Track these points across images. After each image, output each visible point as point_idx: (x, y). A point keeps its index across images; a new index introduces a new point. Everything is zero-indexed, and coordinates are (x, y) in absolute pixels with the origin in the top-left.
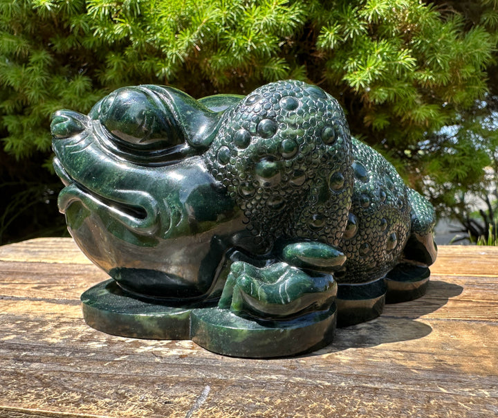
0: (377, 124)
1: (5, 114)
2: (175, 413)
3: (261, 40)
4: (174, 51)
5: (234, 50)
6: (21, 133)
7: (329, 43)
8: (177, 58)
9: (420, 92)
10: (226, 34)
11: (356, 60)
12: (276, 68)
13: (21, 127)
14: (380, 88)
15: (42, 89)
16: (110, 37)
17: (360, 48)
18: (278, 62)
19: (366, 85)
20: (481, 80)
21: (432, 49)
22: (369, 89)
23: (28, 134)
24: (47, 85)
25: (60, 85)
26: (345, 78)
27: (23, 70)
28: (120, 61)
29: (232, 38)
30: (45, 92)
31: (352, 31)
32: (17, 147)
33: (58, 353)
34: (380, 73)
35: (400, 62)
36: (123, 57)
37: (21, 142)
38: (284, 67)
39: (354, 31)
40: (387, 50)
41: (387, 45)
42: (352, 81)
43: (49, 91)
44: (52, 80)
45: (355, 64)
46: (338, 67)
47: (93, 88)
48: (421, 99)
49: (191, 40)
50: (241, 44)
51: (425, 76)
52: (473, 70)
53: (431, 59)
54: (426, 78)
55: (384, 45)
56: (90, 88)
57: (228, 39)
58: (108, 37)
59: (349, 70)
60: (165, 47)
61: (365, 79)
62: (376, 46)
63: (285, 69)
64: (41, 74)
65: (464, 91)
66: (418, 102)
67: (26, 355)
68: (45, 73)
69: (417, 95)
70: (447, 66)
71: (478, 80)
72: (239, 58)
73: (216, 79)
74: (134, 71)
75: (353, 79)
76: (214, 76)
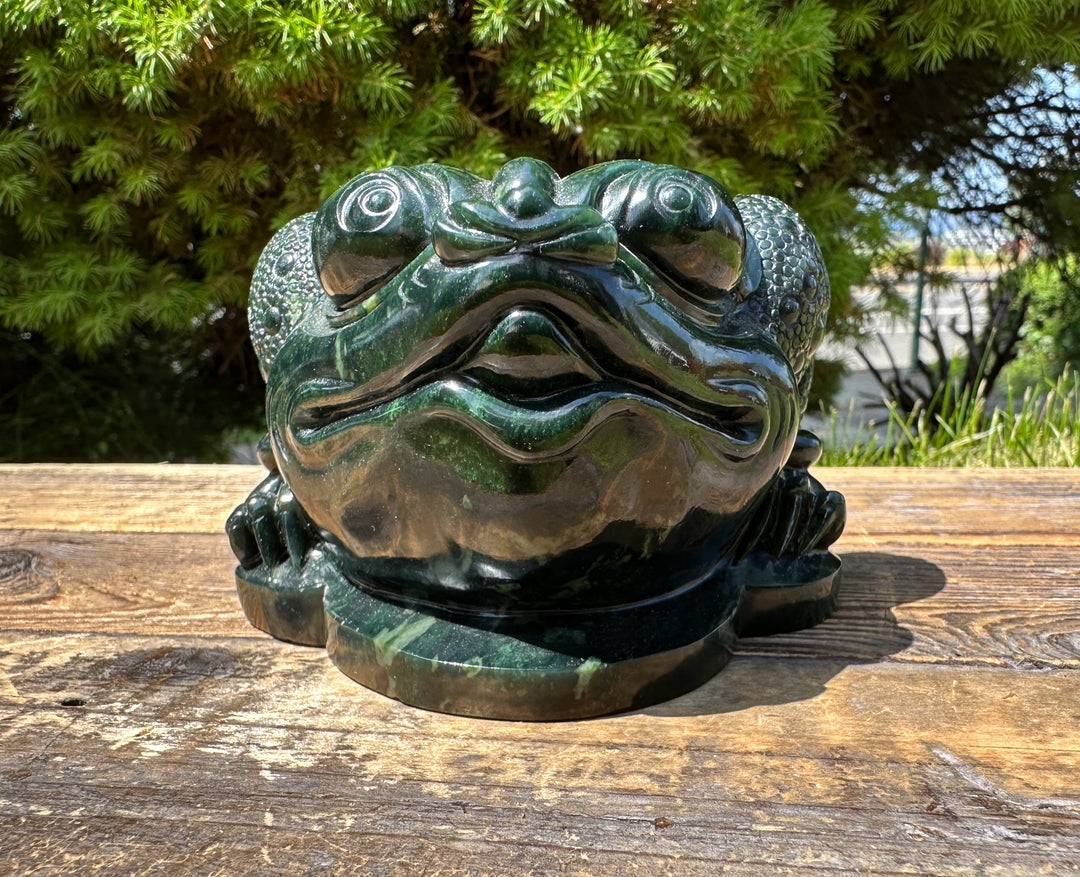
3: (344, 26)
4: (151, 49)
5: (286, 47)
7: (494, 31)
8: (159, 65)
9: (697, 132)
10: (268, 13)
11: (552, 67)
12: (385, 85)
14: (604, 125)
16: (17, 18)
17: (560, 41)
18: (388, 72)
19: (573, 120)
20: (825, 107)
21: (712, 43)
22: (579, 129)
26: (532, 106)
28: (47, 69)
29: (282, 22)
31: (539, 8)
34: (600, 95)
35: (642, 73)
36: (54, 61)
38: (401, 82)
39: (543, 7)
40: (612, 47)
41: (611, 36)
42: (546, 111)
45: (550, 74)
46: (518, 81)
48: (700, 150)
49: (188, 27)
50: (300, 35)
51: (701, 101)
52: (798, 88)
53: (712, 65)
54: (702, 105)
55: (606, 36)
57: (271, 23)
58: (13, 18)
59: (539, 90)
60: (131, 42)
61: (570, 108)
62: (589, 38)
63: (403, 87)
65: (794, 129)
66: (693, 154)
69: (690, 140)
70: (745, 79)
71: (819, 108)
72: (298, 63)
73: (259, 108)
74: (85, 90)
75: (547, 107)
76: (256, 101)
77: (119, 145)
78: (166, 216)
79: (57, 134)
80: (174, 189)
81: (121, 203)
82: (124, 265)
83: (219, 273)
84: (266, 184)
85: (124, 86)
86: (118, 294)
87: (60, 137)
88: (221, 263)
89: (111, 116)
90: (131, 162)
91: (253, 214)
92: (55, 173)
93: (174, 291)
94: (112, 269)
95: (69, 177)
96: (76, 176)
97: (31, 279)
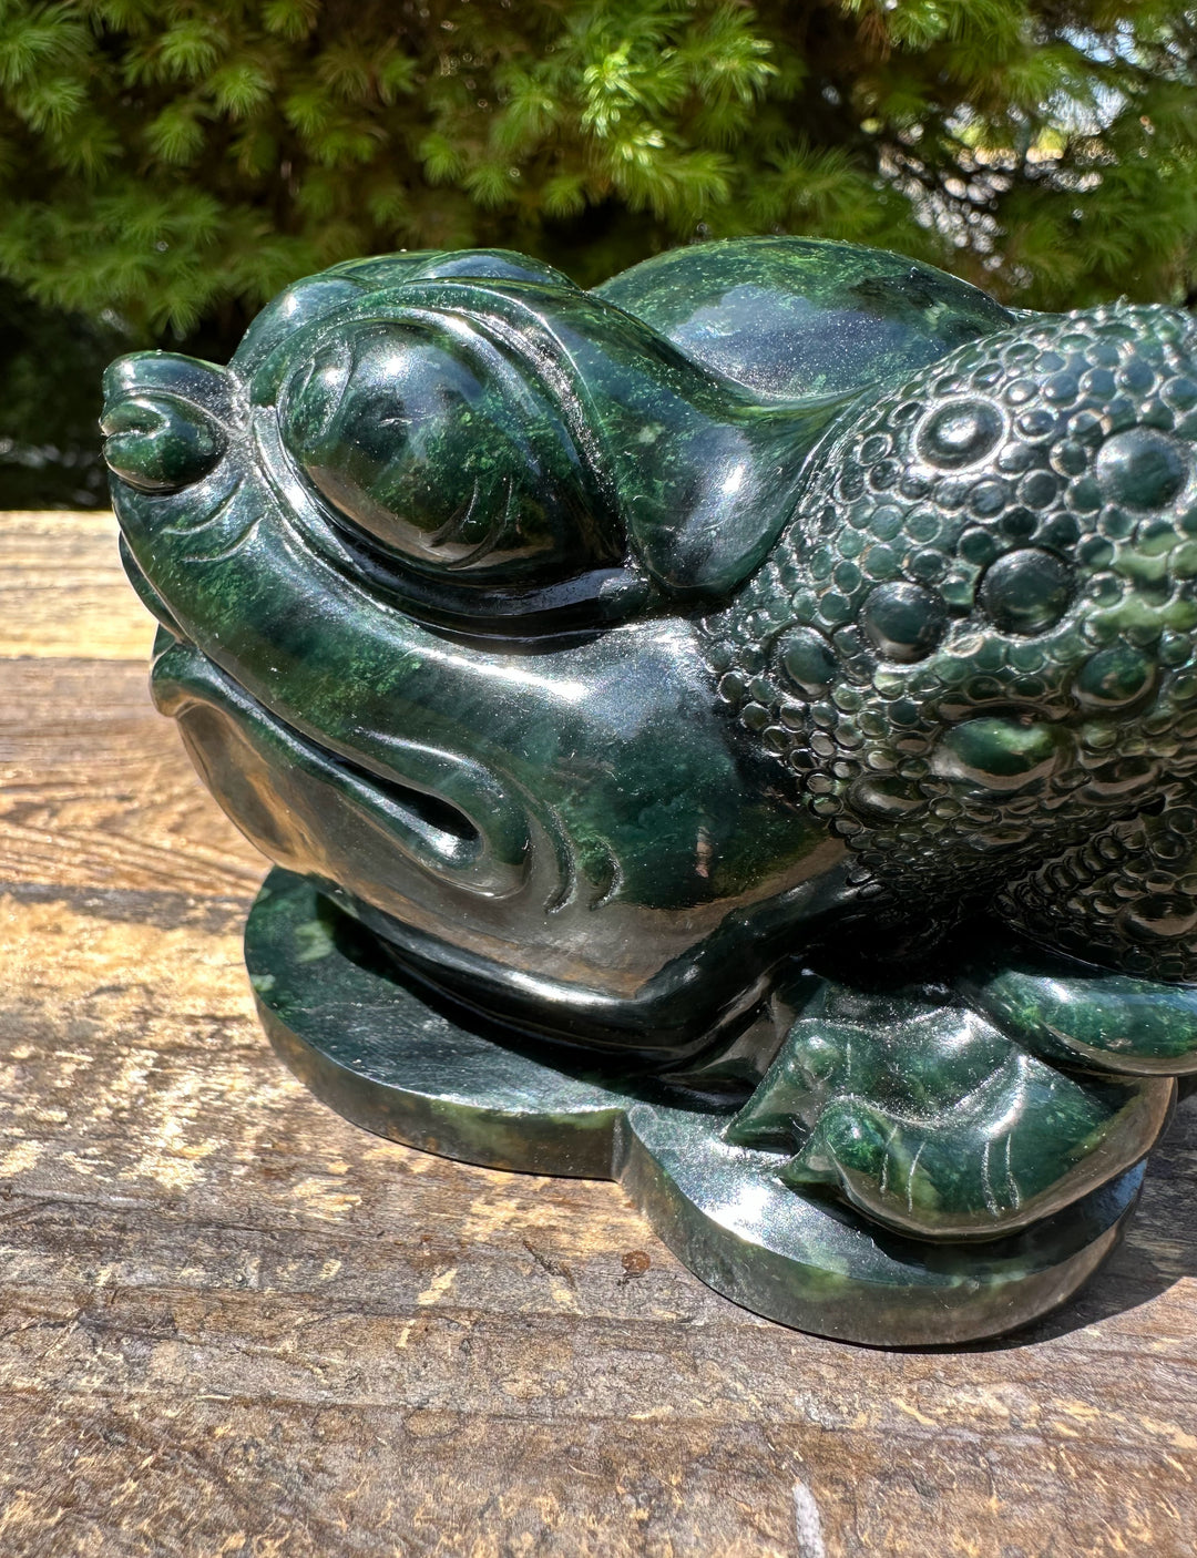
33: (216, 1269)
67: (117, 1291)
79: (115, 15)
80: (280, 96)
81: (204, 121)
82: (201, 215)
83: (322, 223)
84: (408, 88)
86: (196, 258)
87: (115, 21)
88: (329, 207)
91: (380, 133)
93: (268, 251)
94: (183, 220)
95: (120, 78)
96: (130, 80)
97: (73, 236)
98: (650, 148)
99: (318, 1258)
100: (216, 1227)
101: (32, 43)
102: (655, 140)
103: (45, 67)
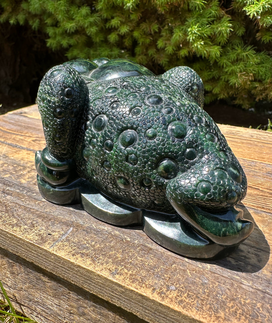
0: (265, 39)
1: (48, 26)
2: (49, 242)
6: (55, 37)
12: (198, 2)
13: (55, 33)
14: (268, 16)
15: (65, 14)
19: (257, 14)
22: (259, 17)
23: (58, 38)
24: (68, 11)
25: (74, 11)
26: (244, 9)
27: (56, 3)
30: (66, 15)
32: (53, 44)
33: (21, 191)
34: (269, 6)
37: (55, 42)
38: (204, 1)
43: (68, 15)
44: (71, 9)
47: (91, 13)
56: (89, 13)
59: (248, 3)
61: (258, 10)
63: (204, 3)
64: (65, 6)
67: (8, 190)
68: (67, 5)
73: (160, 9)
74: (113, 3)
75: (249, 10)
76: (159, 7)
77: (120, 19)
78: (128, 38)
79: (105, 15)
80: (132, 31)
81: (118, 35)
82: (116, 52)
83: (139, 55)
84: (157, 30)
85: (125, 3)
87: (105, 17)
88: (141, 52)
89: (119, 10)
90: (122, 23)
91: (151, 39)
92: (102, 25)
94: (113, 53)
95: (105, 26)
96: (107, 27)
97: (93, 54)
98: (201, 44)
99: (33, 193)
100: (24, 188)
101: (89, 20)
102: (202, 43)
103: (91, 25)
